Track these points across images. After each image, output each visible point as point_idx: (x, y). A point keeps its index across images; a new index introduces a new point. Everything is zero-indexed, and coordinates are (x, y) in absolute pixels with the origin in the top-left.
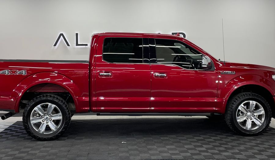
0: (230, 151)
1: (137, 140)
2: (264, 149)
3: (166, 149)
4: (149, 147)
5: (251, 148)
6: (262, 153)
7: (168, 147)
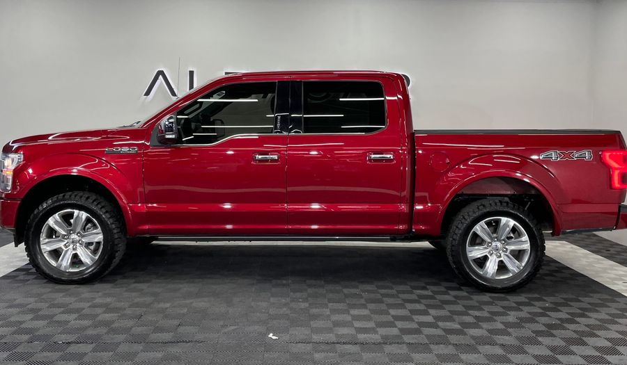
0: (485, 325)
1: (292, 293)
2: (559, 322)
3: (349, 318)
4: (314, 311)
5: (531, 320)
6: (554, 332)
7: (355, 312)
